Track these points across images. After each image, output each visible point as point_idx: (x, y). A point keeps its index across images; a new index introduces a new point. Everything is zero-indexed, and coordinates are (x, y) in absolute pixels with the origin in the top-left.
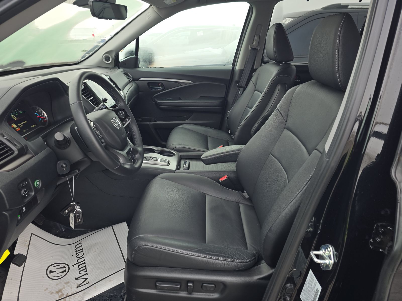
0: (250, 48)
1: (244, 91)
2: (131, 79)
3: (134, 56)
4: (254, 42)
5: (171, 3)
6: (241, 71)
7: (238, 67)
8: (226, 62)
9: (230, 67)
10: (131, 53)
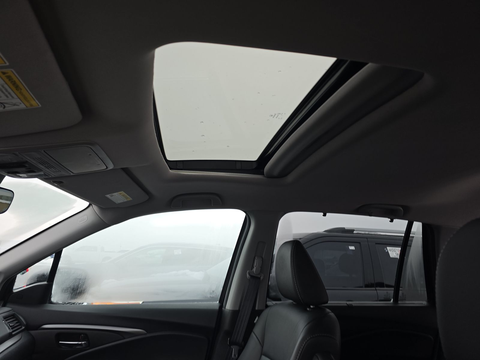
0: (248, 275)
1: (240, 352)
2: (21, 327)
3: (45, 283)
4: (255, 268)
5: (123, 201)
6: (235, 313)
7: (229, 306)
8: (209, 296)
9: (216, 304)
10: (41, 278)
